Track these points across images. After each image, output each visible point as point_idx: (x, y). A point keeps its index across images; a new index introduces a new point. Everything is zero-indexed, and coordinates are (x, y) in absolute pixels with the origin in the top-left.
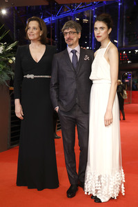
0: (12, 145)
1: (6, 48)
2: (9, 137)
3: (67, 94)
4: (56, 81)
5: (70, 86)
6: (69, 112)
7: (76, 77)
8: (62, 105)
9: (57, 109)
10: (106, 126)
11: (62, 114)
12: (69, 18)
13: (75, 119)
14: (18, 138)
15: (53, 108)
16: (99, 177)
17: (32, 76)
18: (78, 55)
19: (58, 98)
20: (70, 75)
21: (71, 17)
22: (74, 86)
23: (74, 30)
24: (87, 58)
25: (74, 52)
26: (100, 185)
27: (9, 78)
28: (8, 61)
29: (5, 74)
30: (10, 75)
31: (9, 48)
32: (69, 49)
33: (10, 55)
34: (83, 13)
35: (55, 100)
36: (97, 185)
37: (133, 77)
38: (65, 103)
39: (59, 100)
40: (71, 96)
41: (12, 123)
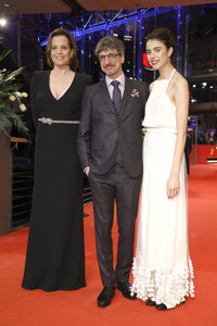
0: (14, 226)
1: (5, 77)
2: (9, 215)
3: (103, 147)
4: (87, 129)
5: (109, 136)
6: (106, 175)
7: (119, 123)
8: (95, 165)
9: (87, 170)
10: (169, 197)
11: (95, 179)
12: (103, 33)
13: (114, 187)
14: (29, 215)
15: (81, 169)
16: (153, 273)
17: (49, 121)
18: (122, 89)
19: (89, 154)
20: (109, 119)
21: (105, 32)
22: (115, 136)
23: (115, 52)
24: (135, 93)
25: (116, 84)
26: (153, 285)
27: (10, 124)
28: (8, 97)
29: (4, 118)
30: (11, 120)
31: (11, 77)
32: (109, 81)
33: (11, 88)
34: (123, 26)
35: (85, 157)
36: (148, 285)
37: (199, 123)
38: (99, 162)
39: (91, 157)
40: (109, 151)
41: (14, 193)
